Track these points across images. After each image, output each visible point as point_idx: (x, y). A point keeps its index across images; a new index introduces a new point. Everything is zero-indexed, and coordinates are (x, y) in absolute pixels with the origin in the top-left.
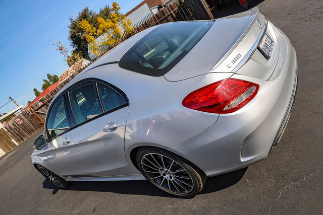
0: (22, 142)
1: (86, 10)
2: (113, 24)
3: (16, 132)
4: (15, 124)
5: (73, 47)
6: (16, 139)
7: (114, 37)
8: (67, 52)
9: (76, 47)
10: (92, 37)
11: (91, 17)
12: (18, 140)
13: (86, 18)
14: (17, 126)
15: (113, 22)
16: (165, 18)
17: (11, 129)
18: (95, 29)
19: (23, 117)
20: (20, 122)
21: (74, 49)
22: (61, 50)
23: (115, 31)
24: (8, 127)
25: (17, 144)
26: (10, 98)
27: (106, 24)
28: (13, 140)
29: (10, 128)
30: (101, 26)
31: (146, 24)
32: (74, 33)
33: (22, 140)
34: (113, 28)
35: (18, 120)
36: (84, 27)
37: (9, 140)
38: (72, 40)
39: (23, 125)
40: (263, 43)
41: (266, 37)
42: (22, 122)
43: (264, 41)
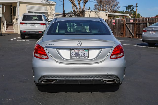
4: (111, 22)
14: (111, 25)
19: (117, 22)
20: (114, 24)
26: (137, 4)
35: (114, 21)
39: (114, 26)
40: (77, 52)
41: (85, 52)
42: (115, 24)
43: (80, 52)
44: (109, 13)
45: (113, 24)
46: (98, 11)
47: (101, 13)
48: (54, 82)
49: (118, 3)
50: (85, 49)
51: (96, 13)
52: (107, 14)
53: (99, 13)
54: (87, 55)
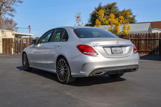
0: (16, 54)
1: (114, 4)
2: (118, 23)
3: (18, 46)
4: (21, 41)
5: (89, 22)
6: (15, 50)
7: (113, 31)
8: (80, 21)
9: (90, 23)
10: (100, 23)
11: (114, 10)
12: (15, 51)
13: (110, 9)
14: (21, 43)
15: (119, 22)
16: (154, 40)
17: (17, 43)
18: (105, 19)
19: (28, 40)
21: (88, 23)
22: (78, 18)
23: (115, 28)
24: (16, 40)
25: (12, 53)
26: (29, 26)
27: (113, 20)
28: (12, 49)
29: (17, 41)
30: (110, 19)
31: (138, 35)
32: (96, 13)
33: (17, 52)
34: (117, 25)
35: (24, 40)
36: (100, 13)
37: (11, 48)
38: (92, 17)
39: (25, 45)
40: (115, 49)
41: (120, 49)
42: (26, 43)
43: (117, 49)
44: (15, 32)
45: (24, 43)
46: (5, 30)
47: (7, 32)
48: (104, 73)
49: (16, 24)
50: (120, 47)
51: (2, 32)
52: (13, 34)
53: (5, 32)
54: (122, 51)
